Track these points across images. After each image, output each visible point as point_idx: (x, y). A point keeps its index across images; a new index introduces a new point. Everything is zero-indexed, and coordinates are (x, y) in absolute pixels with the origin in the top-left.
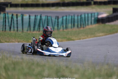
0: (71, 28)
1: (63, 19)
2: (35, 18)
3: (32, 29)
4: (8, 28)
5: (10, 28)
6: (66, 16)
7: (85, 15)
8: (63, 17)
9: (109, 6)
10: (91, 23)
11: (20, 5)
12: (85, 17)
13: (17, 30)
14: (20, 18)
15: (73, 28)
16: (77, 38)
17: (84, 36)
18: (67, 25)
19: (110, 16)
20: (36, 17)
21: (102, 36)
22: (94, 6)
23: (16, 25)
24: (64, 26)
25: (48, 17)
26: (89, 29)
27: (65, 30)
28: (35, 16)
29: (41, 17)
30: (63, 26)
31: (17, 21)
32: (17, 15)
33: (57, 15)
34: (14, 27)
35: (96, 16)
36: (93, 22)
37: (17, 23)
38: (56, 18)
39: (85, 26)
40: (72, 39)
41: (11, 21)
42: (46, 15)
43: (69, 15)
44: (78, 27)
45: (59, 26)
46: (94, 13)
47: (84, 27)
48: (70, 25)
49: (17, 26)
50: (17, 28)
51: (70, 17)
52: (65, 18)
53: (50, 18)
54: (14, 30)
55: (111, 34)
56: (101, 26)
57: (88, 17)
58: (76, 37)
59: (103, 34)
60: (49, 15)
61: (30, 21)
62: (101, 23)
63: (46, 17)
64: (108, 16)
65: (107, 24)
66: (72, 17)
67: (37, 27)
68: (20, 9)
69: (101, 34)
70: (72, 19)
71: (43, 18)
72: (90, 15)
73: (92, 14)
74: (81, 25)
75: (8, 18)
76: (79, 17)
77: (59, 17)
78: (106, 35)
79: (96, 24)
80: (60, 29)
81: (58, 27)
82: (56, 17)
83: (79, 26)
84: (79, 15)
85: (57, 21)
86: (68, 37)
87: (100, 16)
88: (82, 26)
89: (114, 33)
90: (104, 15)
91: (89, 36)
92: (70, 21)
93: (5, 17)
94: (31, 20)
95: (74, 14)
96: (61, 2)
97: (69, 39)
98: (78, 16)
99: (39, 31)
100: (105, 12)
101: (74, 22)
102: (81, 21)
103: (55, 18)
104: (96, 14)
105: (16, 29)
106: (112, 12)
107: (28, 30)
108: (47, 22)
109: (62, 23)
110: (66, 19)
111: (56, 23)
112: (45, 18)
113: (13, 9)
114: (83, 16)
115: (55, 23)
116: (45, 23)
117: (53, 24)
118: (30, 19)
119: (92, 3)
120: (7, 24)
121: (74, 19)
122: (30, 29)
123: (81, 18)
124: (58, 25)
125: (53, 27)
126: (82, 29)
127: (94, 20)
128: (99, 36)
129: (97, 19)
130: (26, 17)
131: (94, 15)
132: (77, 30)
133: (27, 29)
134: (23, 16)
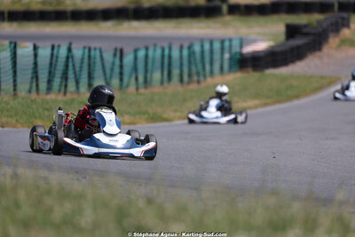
0: (162, 83)
1: (136, 58)
2: (52, 55)
3: (43, 86)
6: (147, 49)
7: (202, 46)
8: (136, 51)
9: (275, 17)
10: (222, 68)
11: (6, 15)
12: (202, 52)
15: (166, 84)
16: (178, 114)
18: (149, 75)
19: (278, 49)
20: (55, 51)
21: (256, 107)
22: (228, 18)
24: (141, 79)
25: (93, 53)
27: (142, 91)
28: (53, 48)
29: (70, 50)
30: (137, 79)
33: (119, 46)
35: (236, 49)
36: (226, 66)
38: (115, 55)
39: (202, 78)
40: (165, 116)
42: (87, 44)
43: (155, 45)
44: (181, 80)
45: (126, 79)
46: (230, 40)
47: (199, 82)
48: (157, 76)
51: (159, 52)
52: (141, 54)
53: (98, 53)
55: (280, 102)
56: (250, 77)
57: (212, 51)
58: (176, 111)
59: (256, 102)
60: (93, 45)
61: (36, 64)
62: (250, 70)
63: (87, 51)
64: (272, 47)
65: (270, 71)
66: (163, 50)
67: (57, 81)
68: (8, 27)
69: (250, 103)
70: (163, 56)
71: (78, 53)
72: (217, 45)
73: (222, 42)
74: (190, 75)
76: (185, 52)
77: (125, 51)
78: (266, 105)
79: (236, 71)
80: (128, 86)
81: (121, 80)
82: (116, 49)
83: (186, 78)
84: (186, 45)
85: (117, 62)
86: (150, 111)
87: (248, 49)
88: (195, 78)
89: (289, 98)
90: (261, 46)
92: (158, 64)
94: (39, 59)
95: (170, 42)
96: (132, 6)
97: (155, 118)
98: (181, 48)
99: (65, 94)
100: (262, 36)
101: (170, 64)
102: (190, 62)
103: (112, 52)
104: (236, 43)
106: (282, 37)
107: (30, 91)
108: (89, 65)
109: (135, 68)
110: (146, 56)
111: (117, 70)
112: (84, 54)
114: (197, 48)
115: (112, 70)
116: (81, 67)
117: (108, 72)
118: (36, 55)
119: (225, 8)
121: (170, 57)
122: (37, 85)
123: (191, 54)
124: (121, 74)
125: (106, 79)
126: (194, 86)
127: (231, 59)
129: (238, 56)
130: (25, 50)
131: (231, 46)
132: (180, 88)
133: (27, 87)
134: (15, 47)
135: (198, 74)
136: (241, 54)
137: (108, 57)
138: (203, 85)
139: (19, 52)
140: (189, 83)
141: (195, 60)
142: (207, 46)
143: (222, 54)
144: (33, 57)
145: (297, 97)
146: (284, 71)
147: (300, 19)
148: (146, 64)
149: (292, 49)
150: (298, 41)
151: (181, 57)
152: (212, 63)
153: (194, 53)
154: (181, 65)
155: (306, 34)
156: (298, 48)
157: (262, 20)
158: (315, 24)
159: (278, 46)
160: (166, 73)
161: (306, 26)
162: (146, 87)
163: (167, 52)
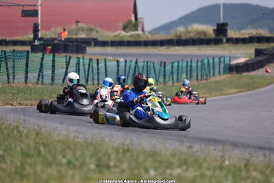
1: (172, 67)
2: (126, 66)
5: (87, 81)
6: (178, 62)
7: (208, 61)
8: (172, 63)
9: (251, 45)
10: (219, 72)
11: (110, 43)
12: (209, 63)
13: (98, 84)
14: (102, 65)
17: (205, 93)
18: (179, 76)
19: (249, 62)
20: (128, 64)
21: (235, 93)
22: (226, 45)
23: (96, 77)
24: (175, 78)
25: (149, 64)
26: (216, 82)
27: (176, 84)
28: (126, 62)
29: (136, 63)
30: (173, 78)
31: (98, 69)
32: (98, 60)
33: (164, 60)
34: (93, 79)
35: (228, 62)
36: (222, 71)
37: (98, 73)
38: (161, 65)
39: (208, 77)
41: (89, 69)
42: (146, 59)
43: (183, 60)
44: (197, 79)
45: (167, 78)
46: (224, 57)
47: (206, 79)
48: (184, 76)
49: (98, 77)
50: (98, 80)
51: (185, 64)
52: (176, 64)
53: (152, 64)
54: (93, 84)
55: (249, 90)
56: (234, 77)
57: (214, 63)
59: (236, 90)
61: (118, 70)
62: (235, 73)
63: (146, 63)
64: (247, 61)
65: (244, 74)
66: (187, 63)
68: (110, 50)
69: (232, 91)
70: (187, 66)
71: (140, 64)
72: (217, 60)
73: (220, 59)
74: (201, 76)
75: (84, 65)
76: (199, 64)
77: (166, 64)
78: (241, 92)
79: (227, 74)
80: (168, 82)
81: (165, 78)
82: (161, 62)
83: (199, 77)
84: (200, 59)
85: (162, 69)
87: (234, 62)
88: (205, 78)
89: (254, 89)
90: (242, 60)
91: (214, 93)
92: (185, 70)
93: (79, 64)
94: (120, 68)
96: (175, 38)
98: (197, 62)
100: (242, 55)
101: (191, 70)
102: (202, 69)
103: (159, 64)
104: (227, 59)
105: (96, 82)
106: (253, 56)
108: (147, 71)
109: (172, 73)
110: (178, 66)
111: (162, 73)
112: (144, 65)
113: (98, 50)
114: (206, 62)
117: (157, 74)
118: (118, 66)
119: (225, 40)
121: (191, 66)
123: (203, 65)
124: (164, 75)
125: (156, 78)
126: (204, 82)
127: (224, 67)
128: (229, 94)
129: (228, 66)
131: (224, 60)
132: (196, 82)
134: (105, 62)
135: (206, 76)
136: (230, 65)
137: (157, 66)
138: (209, 81)
139: (108, 64)
140: (201, 80)
141: (205, 67)
142: (211, 61)
143: (220, 65)
144: (116, 67)
145: (258, 88)
146: (253, 73)
148: (178, 70)
149: (257, 62)
150: (261, 58)
151: (197, 66)
152: (214, 70)
153: (204, 64)
154: (197, 70)
155: (266, 54)
156: (261, 61)
157: (244, 46)
158: (271, 49)
159: (250, 60)
160: (189, 75)
161: (265, 50)
162: (178, 82)
163: (189, 64)
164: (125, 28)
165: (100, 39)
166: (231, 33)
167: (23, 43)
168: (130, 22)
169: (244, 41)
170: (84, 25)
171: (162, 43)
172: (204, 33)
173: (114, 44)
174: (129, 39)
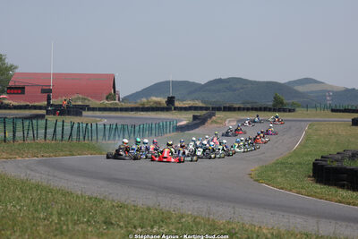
0: (148, 136)
1: (140, 128)
2: (110, 128)
3: (107, 138)
4: (81, 137)
5: (84, 138)
8: (140, 126)
9: (190, 112)
10: (170, 131)
12: (163, 126)
13: (92, 140)
20: (111, 126)
22: (174, 112)
23: (90, 135)
25: (124, 126)
29: (116, 126)
31: (92, 130)
32: (91, 124)
34: (88, 137)
35: (175, 124)
37: (92, 133)
38: (132, 127)
39: (163, 134)
41: (86, 130)
43: (146, 123)
45: (136, 135)
46: (173, 121)
49: (92, 135)
50: (92, 137)
51: (148, 125)
53: (126, 126)
54: (88, 140)
56: (180, 134)
61: (105, 130)
62: (180, 131)
63: (122, 126)
64: (188, 123)
68: (98, 113)
70: (149, 127)
71: (119, 127)
72: (168, 123)
73: (170, 121)
75: (82, 128)
77: (136, 125)
79: (175, 132)
81: (134, 136)
82: (132, 125)
83: (157, 135)
84: (157, 123)
85: (133, 129)
87: (179, 124)
88: (160, 135)
90: (184, 123)
92: (147, 129)
99: (114, 141)
100: (184, 119)
102: (158, 129)
104: (175, 122)
105: (90, 138)
106: (192, 120)
107: (102, 140)
108: (123, 130)
109: (139, 131)
110: (143, 127)
111: (133, 131)
113: (90, 113)
114: (161, 124)
118: (105, 128)
119: (173, 108)
120: (81, 134)
121: (152, 127)
122: (105, 138)
123: (159, 127)
124: (134, 133)
127: (173, 128)
131: (173, 123)
133: (102, 138)
135: (161, 133)
136: (177, 126)
137: (130, 128)
138: (163, 137)
142: (165, 124)
143: (170, 126)
144: (103, 128)
146: (192, 132)
147: (198, 113)
148: (143, 129)
149: (195, 124)
150: (197, 121)
151: (156, 127)
152: (166, 130)
154: (156, 130)
155: (200, 119)
156: (197, 124)
157: (186, 113)
158: (203, 115)
160: (150, 132)
161: (200, 116)
164: (107, 99)
165: (91, 106)
166: (177, 104)
167: (40, 108)
168: (110, 94)
169: (186, 109)
170: (80, 96)
171: (132, 109)
172: (159, 103)
173: (100, 109)
174: (110, 106)
